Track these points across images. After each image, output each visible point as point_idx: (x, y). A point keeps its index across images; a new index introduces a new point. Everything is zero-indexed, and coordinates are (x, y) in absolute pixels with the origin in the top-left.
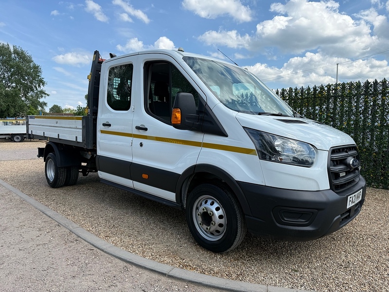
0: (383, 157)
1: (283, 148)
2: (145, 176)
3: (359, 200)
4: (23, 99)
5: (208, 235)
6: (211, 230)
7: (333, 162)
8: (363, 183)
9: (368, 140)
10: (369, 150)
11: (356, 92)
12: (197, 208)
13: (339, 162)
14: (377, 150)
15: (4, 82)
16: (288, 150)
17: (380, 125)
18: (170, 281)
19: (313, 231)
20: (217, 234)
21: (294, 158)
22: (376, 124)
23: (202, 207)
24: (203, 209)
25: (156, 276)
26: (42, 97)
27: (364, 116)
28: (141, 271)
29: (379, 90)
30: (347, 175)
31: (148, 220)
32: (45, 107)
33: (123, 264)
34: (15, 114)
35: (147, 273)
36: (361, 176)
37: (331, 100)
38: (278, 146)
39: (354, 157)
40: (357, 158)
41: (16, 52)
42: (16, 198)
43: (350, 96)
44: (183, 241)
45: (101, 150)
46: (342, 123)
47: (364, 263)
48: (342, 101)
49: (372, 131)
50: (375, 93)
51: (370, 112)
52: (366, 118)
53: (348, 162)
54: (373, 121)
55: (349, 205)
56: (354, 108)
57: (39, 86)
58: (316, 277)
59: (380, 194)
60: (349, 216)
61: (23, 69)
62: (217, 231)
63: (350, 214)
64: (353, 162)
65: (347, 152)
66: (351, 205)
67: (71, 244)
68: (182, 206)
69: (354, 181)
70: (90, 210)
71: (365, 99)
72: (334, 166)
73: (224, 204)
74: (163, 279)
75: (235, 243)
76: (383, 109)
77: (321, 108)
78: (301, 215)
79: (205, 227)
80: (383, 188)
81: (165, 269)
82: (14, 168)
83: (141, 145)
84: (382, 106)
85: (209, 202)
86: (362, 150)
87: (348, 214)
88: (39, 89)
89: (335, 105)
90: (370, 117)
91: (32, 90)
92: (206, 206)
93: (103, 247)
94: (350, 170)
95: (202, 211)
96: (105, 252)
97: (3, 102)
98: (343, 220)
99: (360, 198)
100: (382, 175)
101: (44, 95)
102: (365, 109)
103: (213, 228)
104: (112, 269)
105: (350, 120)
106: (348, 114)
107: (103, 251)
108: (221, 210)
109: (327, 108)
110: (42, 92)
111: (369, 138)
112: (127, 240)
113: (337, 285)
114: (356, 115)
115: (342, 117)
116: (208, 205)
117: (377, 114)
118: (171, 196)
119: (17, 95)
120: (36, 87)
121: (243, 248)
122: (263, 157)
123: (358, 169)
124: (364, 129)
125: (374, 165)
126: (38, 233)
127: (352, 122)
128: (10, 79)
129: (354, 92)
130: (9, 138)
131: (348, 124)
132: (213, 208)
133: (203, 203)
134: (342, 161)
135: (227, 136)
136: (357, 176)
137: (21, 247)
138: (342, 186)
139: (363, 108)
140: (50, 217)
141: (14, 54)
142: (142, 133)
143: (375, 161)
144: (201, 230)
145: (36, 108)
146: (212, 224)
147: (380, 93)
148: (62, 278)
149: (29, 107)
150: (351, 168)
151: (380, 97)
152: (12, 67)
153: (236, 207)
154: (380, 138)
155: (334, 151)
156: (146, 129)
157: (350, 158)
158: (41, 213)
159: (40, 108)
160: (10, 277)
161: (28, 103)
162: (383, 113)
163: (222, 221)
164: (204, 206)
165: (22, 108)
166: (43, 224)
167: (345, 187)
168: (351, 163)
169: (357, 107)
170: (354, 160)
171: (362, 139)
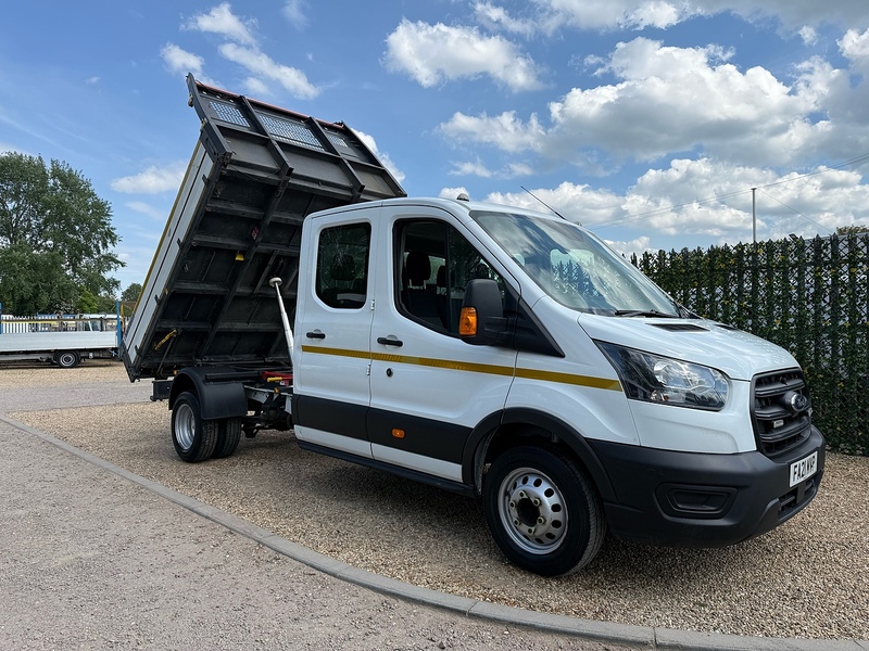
0: (859, 389)
1: (666, 377)
2: (398, 433)
3: (813, 472)
4: (69, 272)
5: (530, 543)
6: (538, 533)
7: (760, 401)
8: (818, 441)
9: (828, 356)
10: (830, 376)
11: (796, 259)
12: (507, 494)
13: (770, 401)
14: (845, 376)
15: (28, 236)
16: (676, 380)
17: (848, 325)
18: (474, 624)
19: (730, 526)
20: (550, 541)
21: (688, 394)
22: (841, 323)
23: (517, 490)
24: (522, 494)
25: (447, 617)
26: (109, 268)
27: (815, 308)
28: (416, 609)
29: (842, 254)
30: (785, 425)
31: (400, 520)
32: (115, 290)
33: (378, 598)
34: (50, 305)
35: (428, 611)
36: (813, 428)
37: (745, 276)
38: (659, 373)
39: (798, 392)
40: (803, 392)
41: (57, 173)
42: (123, 482)
43: (784, 268)
44: (479, 557)
45: (301, 383)
46: (770, 323)
47: (829, 591)
48: (770, 277)
49: (834, 337)
50: (836, 262)
51: (827, 299)
52: (819, 311)
53: (787, 400)
54: (835, 318)
55: (794, 481)
56: (794, 291)
57: (105, 245)
58: (740, 615)
59: (857, 466)
60: (794, 501)
61: (72, 209)
62: (550, 536)
63: (797, 498)
64: (796, 401)
65: (783, 382)
66: (797, 482)
67: (268, 566)
68: (475, 489)
69: (799, 436)
70: (281, 504)
71: (816, 272)
72: (763, 408)
73: (562, 484)
74: (461, 620)
75: (585, 556)
76: (853, 293)
77: (726, 291)
78: (707, 498)
79: (525, 528)
80: (863, 455)
81: (463, 603)
82: (90, 425)
83: (390, 373)
84: (851, 286)
85: (532, 480)
86: (816, 377)
87: (793, 498)
88: (103, 252)
89: (756, 285)
90: (828, 308)
91: (89, 254)
92: (525, 487)
93: (335, 569)
94: (791, 416)
95: (518, 498)
96: (340, 578)
97: (27, 280)
98: (783, 508)
99: (815, 469)
100: (860, 427)
101: (113, 265)
102: (816, 293)
103: (541, 529)
104: (360, 607)
105: (786, 315)
106: (783, 303)
107: (335, 576)
108: (555, 494)
109: (740, 291)
110: (111, 259)
111: (828, 352)
112: (372, 556)
113: (780, 627)
114: (799, 304)
115: (770, 308)
116: (530, 486)
117: (842, 303)
118: (452, 471)
119: (56, 265)
120: (97, 247)
121: (596, 569)
122: (632, 393)
123: (807, 415)
124: (818, 335)
125: (841, 407)
126: (198, 548)
127: (792, 320)
128: (41, 230)
129: (793, 259)
130: (48, 360)
131: (784, 323)
132: (541, 491)
133: (520, 483)
134: (776, 400)
135: (563, 356)
136: (806, 427)
137: (176, 572)
138: (779, 445)
139: (812, 290)
140: (207, 518)
141: (53, 178)
142: (390, 350)
143: (844, 399)
144: (518, 535)
145: (96, 292)
146: (540, 521)
147: (845, 261)
148: (275, 622)
149: (81, 291)
150: (793, 412)
151: (845, 268)
152: (47, 205)
153: (584, 488)
154: (851, 352)
155: (761, 380)
156: (399, 344)
157: (790, 393)
158: (187, 511)
159: (103, 293)
160: (181, 622)
161: (78, 280)
162: (853, 301)
163: (558, 516)
164: (521, 488)
165: (65, 292)
166: (199, 530)
167: (783, 448)
168: (793, 403)
169: (800, 289)
170: (798, 397)
171: (815, 354)
